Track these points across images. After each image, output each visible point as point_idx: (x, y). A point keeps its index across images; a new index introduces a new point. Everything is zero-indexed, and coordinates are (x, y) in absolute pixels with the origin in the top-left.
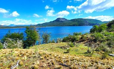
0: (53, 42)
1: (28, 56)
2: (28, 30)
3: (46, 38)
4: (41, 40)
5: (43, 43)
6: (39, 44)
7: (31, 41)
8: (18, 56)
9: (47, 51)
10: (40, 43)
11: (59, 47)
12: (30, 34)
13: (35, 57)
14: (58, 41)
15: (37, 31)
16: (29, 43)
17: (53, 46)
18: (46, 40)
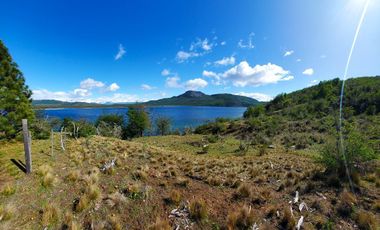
1: (130, 153)
2: (131, 111)
3: (163, 126)
4: (154, 129)
5: (158, 133)
6: (148, 135)
7: (136, 130)
8: (115, 149)
9: (163, 148)
10: (152, 134)
11: (187, 143)
12: (134, 117)
14: (187, 133)
15: (147, 113)
16: (131, 132)
17: (176, 140)
18: (162, 130)
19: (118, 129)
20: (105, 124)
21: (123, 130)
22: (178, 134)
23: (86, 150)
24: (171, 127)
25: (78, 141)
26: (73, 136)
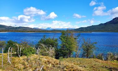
0: (100, 58)
1: (53, 64)
2: (64, 36)
3: (88, 50)
4: (80, 52)
5: (83, 56)
6: (75, 56)
7: (66, 51)
8: (46, 63)
9: (84, 68)
10: (78, 56)
11: (106, 67)
12: (65, 41)
13: (59, 67)
14: (109, 58)
15: (75, 38)
16: (63, 53)
17: (97, 63)
18: (87, 53)
19: (52, 51)
20: (44, 46)
21: (56, 51)
22: (101, 59)
23: (26, 63)
24: (94, 52)
25: (21, 58)
26: (17, 55)
